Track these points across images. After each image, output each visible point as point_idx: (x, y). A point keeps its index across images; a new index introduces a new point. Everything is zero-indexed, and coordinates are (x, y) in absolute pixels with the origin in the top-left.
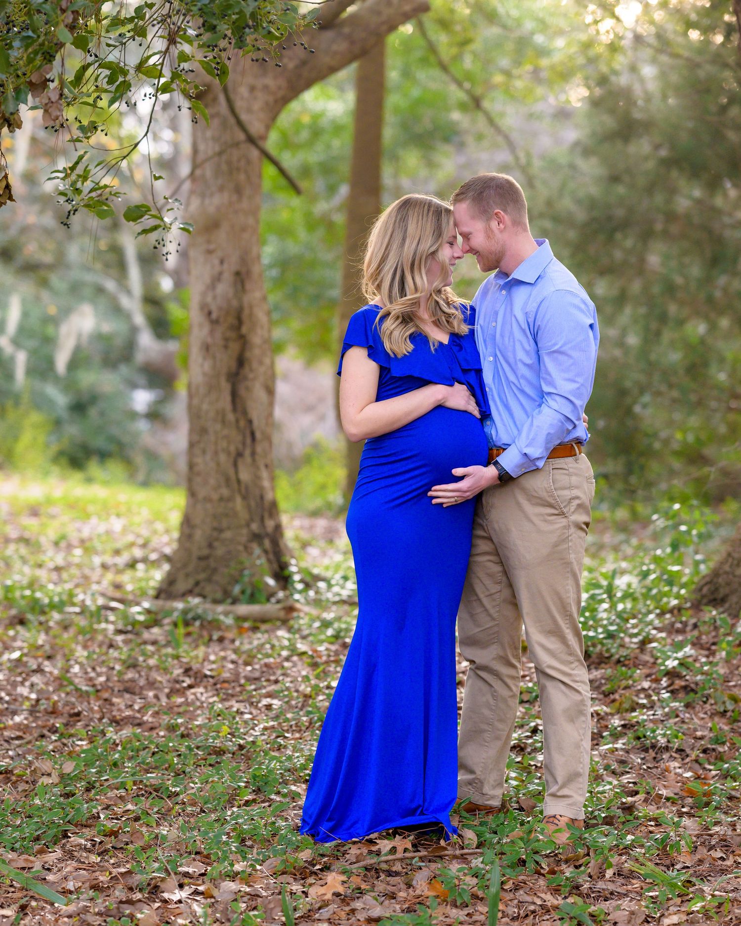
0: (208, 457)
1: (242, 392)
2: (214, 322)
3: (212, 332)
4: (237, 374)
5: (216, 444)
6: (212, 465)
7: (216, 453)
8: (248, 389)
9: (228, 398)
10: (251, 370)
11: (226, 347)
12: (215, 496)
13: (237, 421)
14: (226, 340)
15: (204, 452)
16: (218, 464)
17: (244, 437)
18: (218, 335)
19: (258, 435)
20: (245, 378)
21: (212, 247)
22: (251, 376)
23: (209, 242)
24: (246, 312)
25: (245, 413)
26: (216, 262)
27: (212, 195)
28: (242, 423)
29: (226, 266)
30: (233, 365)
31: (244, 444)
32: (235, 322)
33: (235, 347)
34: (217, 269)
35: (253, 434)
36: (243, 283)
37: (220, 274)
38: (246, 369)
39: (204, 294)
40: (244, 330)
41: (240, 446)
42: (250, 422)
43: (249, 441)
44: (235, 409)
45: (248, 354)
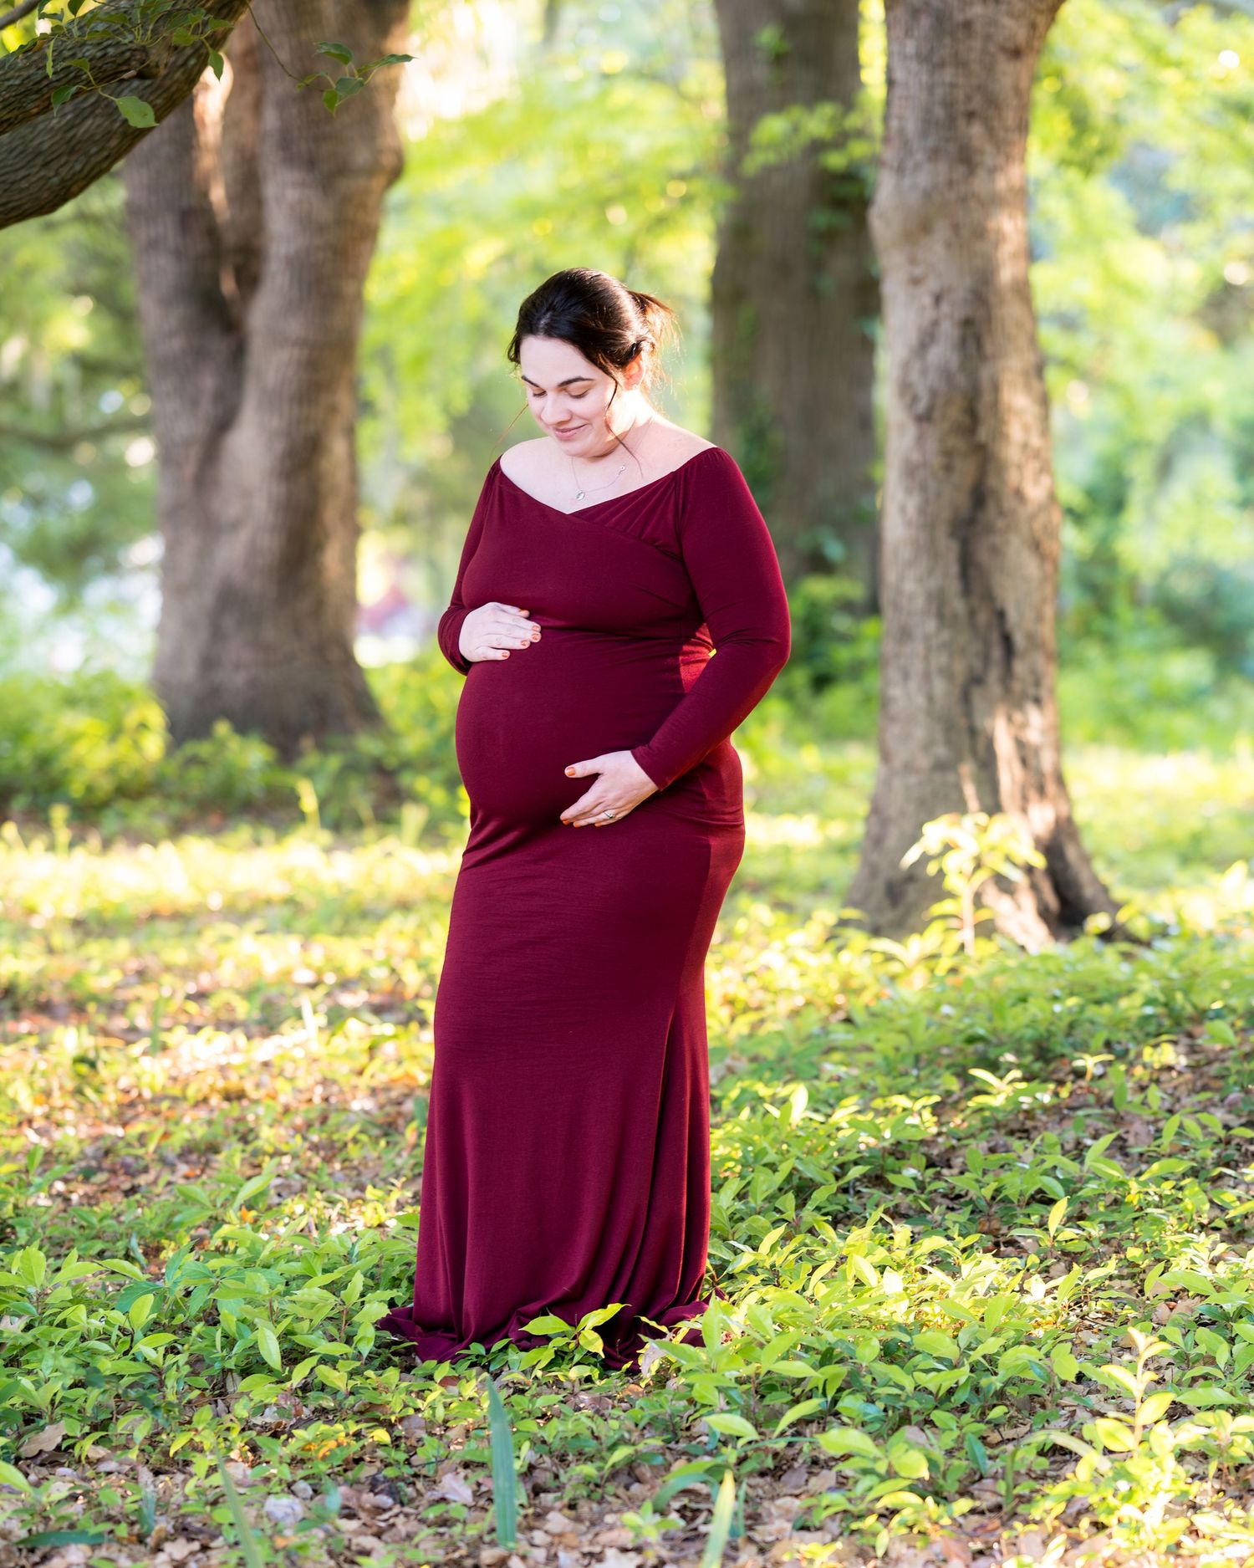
0: (913, 684)
1: (983, 555)
2: (924, 419)
3: (920, 439)
4: (971, 521)
5: (927, 659)
6: (920, 700)
7: (927, 676)
8: (995, 551)
9: (954, 568)
10: (1001, 513)
11: (948, 468)
12: (924, 762)
13: (972, 614)
14: (948, 454)
15: (906, 676)
16: (930, 698)
17: (987, 645)
18: (932, 445)
19: (1019, 640)
20: (990, 530)
21: (918, 271)
22: (1000, 524)
23: (913, 261)
24: (987, 398)
25: (988, 596)
26: (927, 300)
27: (917, 167)
28: (983, 617)
29: (945, 308)
30: (963, 501)
31: (986, 659)
32: (966, 420)
33: (966, 470)
34: (930, 314)
35: (1007, 641)
36: (979, 341)
37: (935, 323)
38: (991, 510)
39: (906, 367)
40: (983, 434)
41: (978, 665)
42: (1001, 615)
43: (997, 653)
44: (966, 591)
45: (992, 482)
